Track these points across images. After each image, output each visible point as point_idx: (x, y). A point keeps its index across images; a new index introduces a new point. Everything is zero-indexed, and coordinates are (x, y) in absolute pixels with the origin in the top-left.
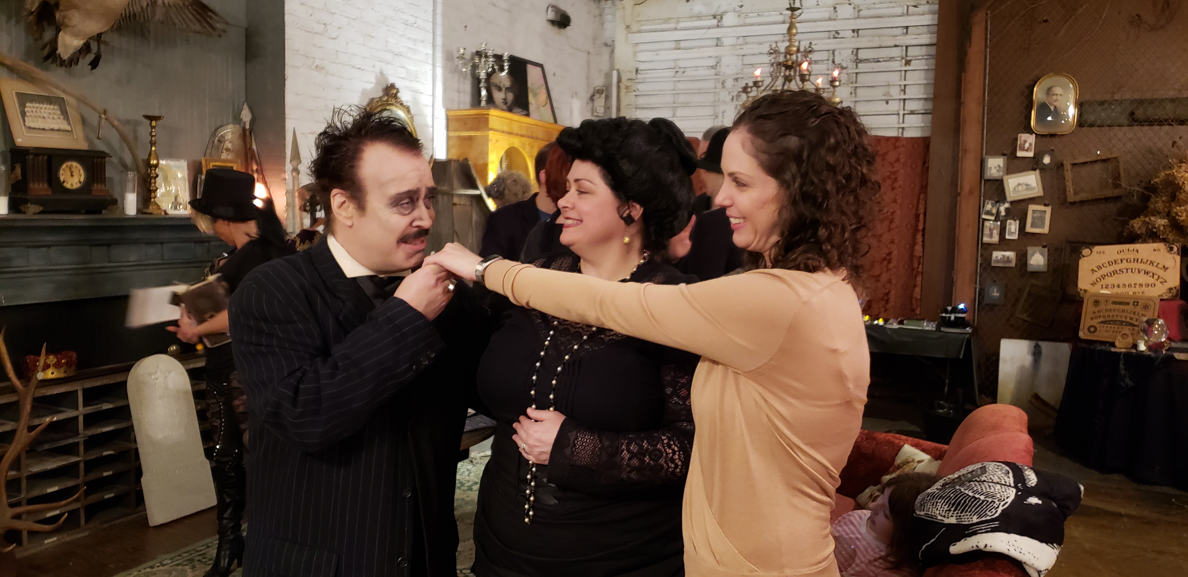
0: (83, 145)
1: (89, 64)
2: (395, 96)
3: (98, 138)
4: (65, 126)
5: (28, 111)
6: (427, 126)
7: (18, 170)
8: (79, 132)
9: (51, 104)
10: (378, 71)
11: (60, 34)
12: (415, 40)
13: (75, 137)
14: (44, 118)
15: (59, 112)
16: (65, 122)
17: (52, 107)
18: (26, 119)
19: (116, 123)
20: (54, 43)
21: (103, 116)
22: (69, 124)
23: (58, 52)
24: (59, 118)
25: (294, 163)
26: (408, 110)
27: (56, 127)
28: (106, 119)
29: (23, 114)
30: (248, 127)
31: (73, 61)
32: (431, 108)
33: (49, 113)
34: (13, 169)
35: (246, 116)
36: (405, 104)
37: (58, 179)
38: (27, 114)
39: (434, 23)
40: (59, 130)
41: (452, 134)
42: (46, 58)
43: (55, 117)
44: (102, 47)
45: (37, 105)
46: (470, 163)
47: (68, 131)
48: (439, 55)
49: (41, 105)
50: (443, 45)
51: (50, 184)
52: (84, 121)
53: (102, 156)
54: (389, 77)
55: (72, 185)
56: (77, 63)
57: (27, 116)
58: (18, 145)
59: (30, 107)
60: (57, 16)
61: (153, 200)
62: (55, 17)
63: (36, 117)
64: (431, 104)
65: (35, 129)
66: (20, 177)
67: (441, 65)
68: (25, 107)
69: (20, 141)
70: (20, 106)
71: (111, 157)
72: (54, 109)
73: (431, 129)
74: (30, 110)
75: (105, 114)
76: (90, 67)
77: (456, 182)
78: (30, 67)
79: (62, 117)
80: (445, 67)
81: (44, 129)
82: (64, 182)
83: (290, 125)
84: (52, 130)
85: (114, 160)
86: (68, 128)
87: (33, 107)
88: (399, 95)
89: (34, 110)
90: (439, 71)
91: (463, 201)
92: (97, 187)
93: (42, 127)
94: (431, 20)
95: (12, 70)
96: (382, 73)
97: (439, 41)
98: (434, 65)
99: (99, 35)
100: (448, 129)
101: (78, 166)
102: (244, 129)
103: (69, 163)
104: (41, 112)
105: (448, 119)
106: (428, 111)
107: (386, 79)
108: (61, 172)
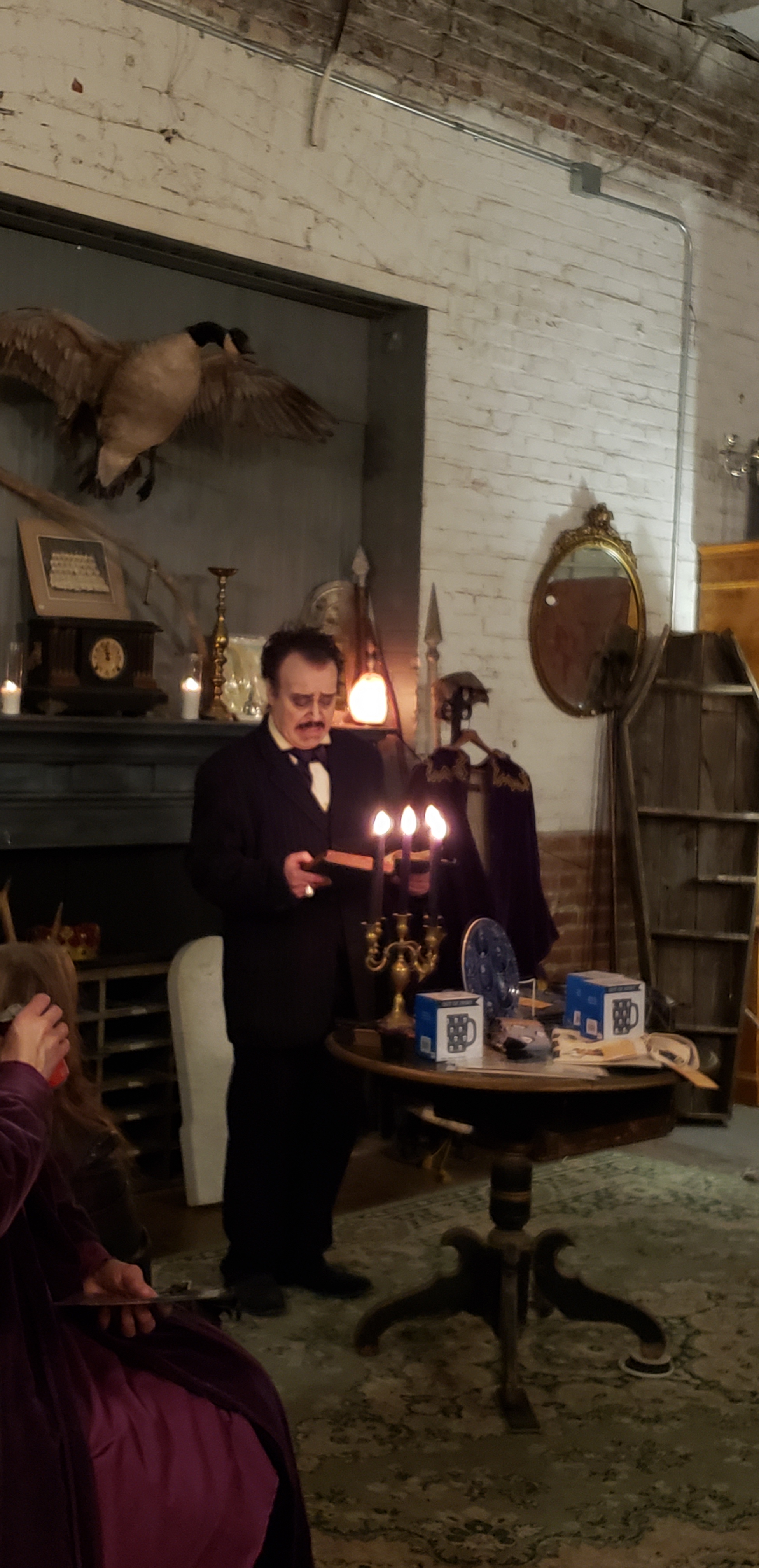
0: (122, 614)
1: (138, 493)
2: (605, 526)
3: (146, 603)
4: (100, 586)
5: (54, 564)
6: (661, 575)
7: (38, 652)
8: (119, 594)
9: (84, 554)
10: (577, 484)
11: (102, 450)
12: (644, 428)
13: (115, 602)
14: (74, 573)
15: (94, 565)
16: (102, 579)
17: (86, 557)
18: (51, 575)
19: (170, 580)
20: (93, 463)
21: (153, 570)
22: (107, 582)
23: (97, 477)
24: (94, 574)
25: (432, 641)
26: (626, 547)
27: (90, 588)
28: (158, 574)
29: (48, 570)
30: (362, 583)
31: (116, 489)
32: (671, 543)
33: (82, 567)
34: (31, 648)
35: (360, 566)
36: (622, 538)
37: (89, 664)
38: (53, 568)
39: (682, 395)
40: (92, 592)
41: (707, 587)
42: (82, 487)
43: (89, 572)
44: (157, 466)
45: (67, 555)
46: (735, 637)
47: (104, 593)
48: (689, 450)
49: (72, 556)
50: (698, 433)
51: (78, 671)
52: (126, 578)
53: (150, 629)
54: (596, 493)
55: (107, 672)
56: (121, 492)
57: (53, 572)
58: (38, 613)
59: (57, 558)
60: (99, 425)
61: (217, 697)
62: (96, 427)
63: (64, 572)
64: (671, 537)
65: (61, 590)
66: (40, 662)
67: (692, 468)
68: (50, 558)
69: (42, 608)
70: (43, 557)
71: (161, 631)
72: (88, 561)
73: (669, 580)
74: (57, 562)
75: (156, 566)
76: (137, 497)
77: (708, 672)
78: (59, 500)
79: (98, 573)
80: (699, 471)
81: (73, 591)
82: (97, 668)
83: (426, 579)
84: (84, 591)
85: (165, 636)
86: (105, 588)
87: (62, 558)
88: (612, 522)
89: (62, 562)
90: (688, 479)
91: (720, 707)
92: (139, 676)
93: (71, 588)
94: (677, 391)
95: (35, 504)
96: (584, 488)
97: (690, 425)
98: (678, 468)
99: (153, 449)
100: (699, 579)
101: (117, 644)
102: (356, 588)
103: (105, 641)
104: (70, 565)
105: (701, 562)
106: (666, 549)
107: (591, 497)
108: (94, 653)
